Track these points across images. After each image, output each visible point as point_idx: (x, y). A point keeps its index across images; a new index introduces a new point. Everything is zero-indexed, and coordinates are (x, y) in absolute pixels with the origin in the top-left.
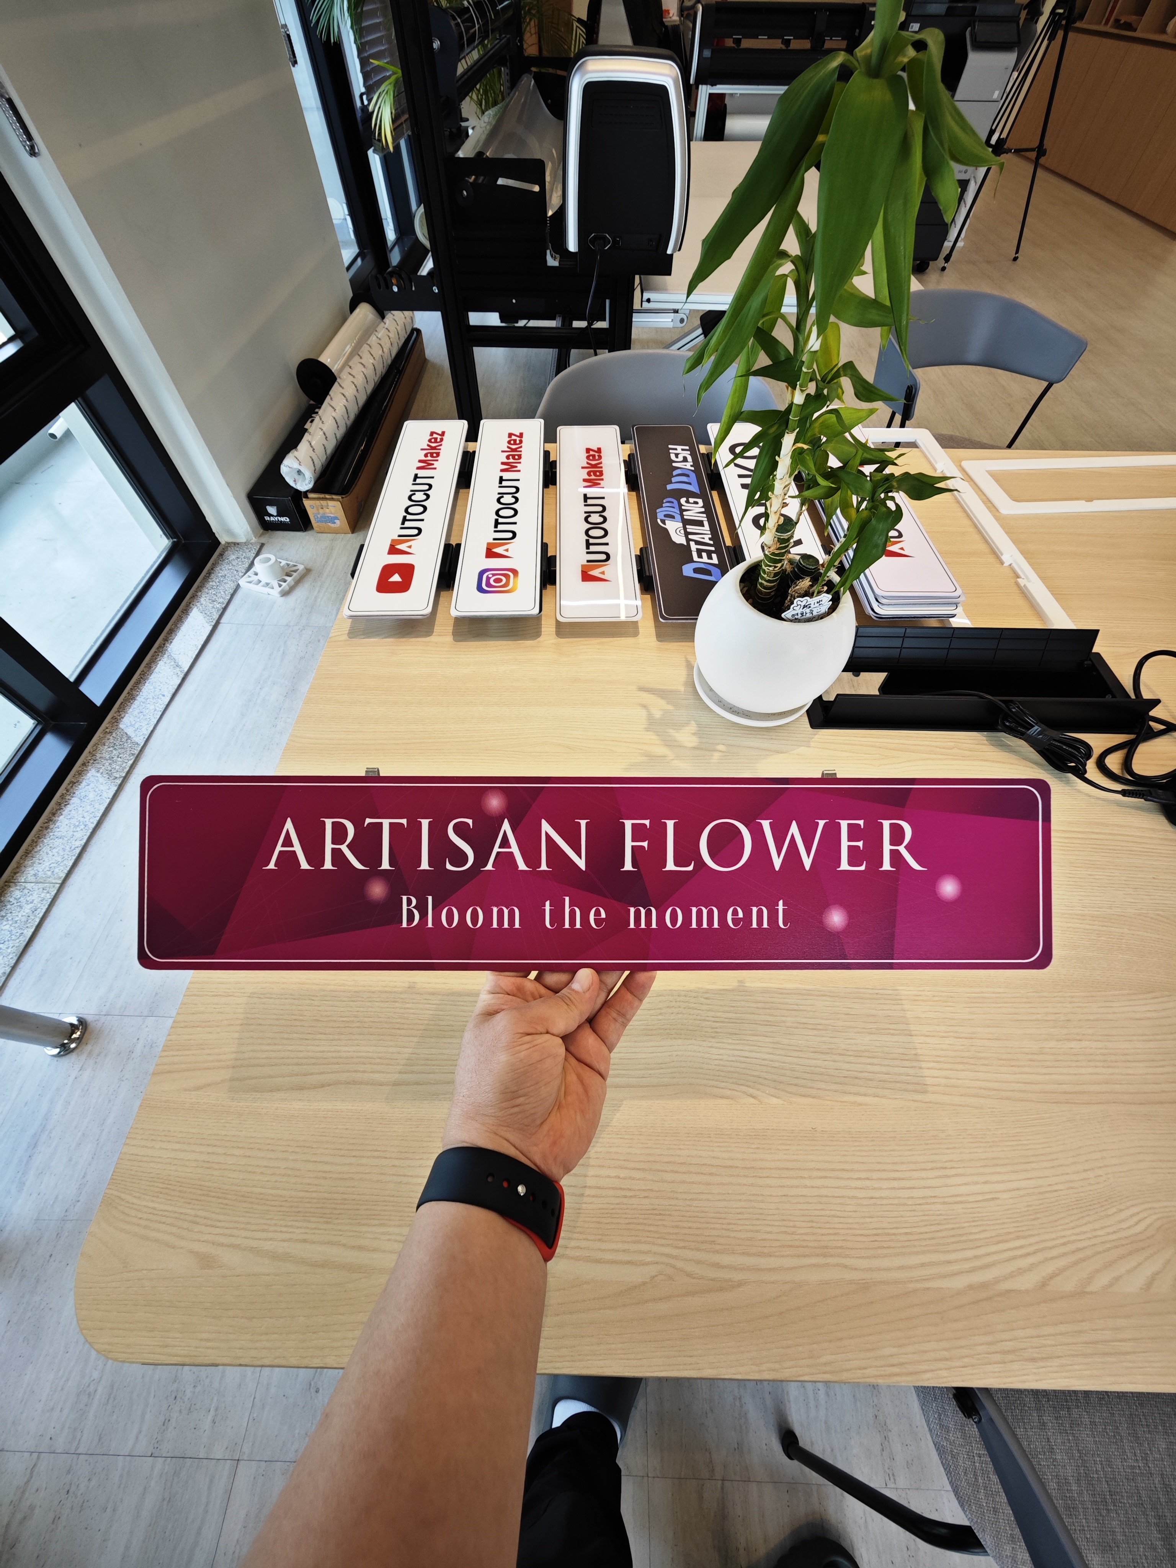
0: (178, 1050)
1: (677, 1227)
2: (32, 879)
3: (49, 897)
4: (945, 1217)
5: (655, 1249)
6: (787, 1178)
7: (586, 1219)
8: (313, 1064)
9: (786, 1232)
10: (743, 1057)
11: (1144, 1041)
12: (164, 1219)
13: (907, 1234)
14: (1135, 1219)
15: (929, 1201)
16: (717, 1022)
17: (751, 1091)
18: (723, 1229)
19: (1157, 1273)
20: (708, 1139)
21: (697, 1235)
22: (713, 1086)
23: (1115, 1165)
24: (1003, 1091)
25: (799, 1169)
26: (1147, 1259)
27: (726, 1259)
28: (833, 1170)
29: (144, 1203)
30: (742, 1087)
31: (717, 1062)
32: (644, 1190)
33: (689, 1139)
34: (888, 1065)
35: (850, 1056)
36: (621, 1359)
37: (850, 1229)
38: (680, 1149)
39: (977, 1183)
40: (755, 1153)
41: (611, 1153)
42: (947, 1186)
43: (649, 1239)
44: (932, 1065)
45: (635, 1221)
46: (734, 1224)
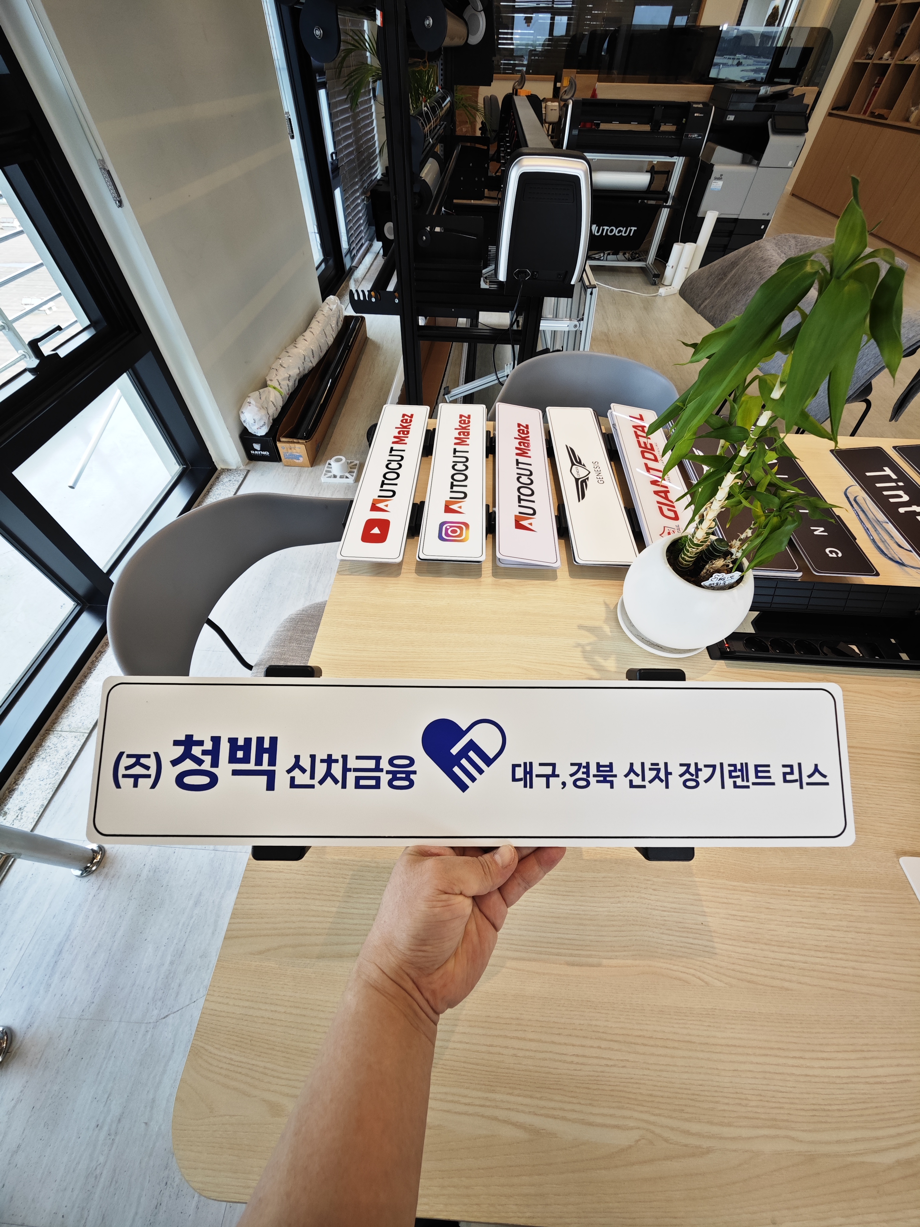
0: (243, 918)
1: (651, 1095)
2: (67, 728)
3: (79, 744)
4: (870, 1096)
5: (636, 1115)
6: (735, 1054)
7: (578, 1085)
9: (740, 1104)
10: (688, 943)
12: (240, 1070)
13: (839, 1110)
15: (853, 1080)
16: (665, 911)
17: (699, 974)
18: (689, 1099)
20: (668, 1016)
21: (669, 1104)
22: (668, 969)
24: (901, 982)
25: (744, 1047)
27: (695, 1127)
28: (772, 1049)
29: (223, 1054)
30: (691, 970)
31: (668, 947)
32: (622, 1060)
33: (653, 1015)
34: (805, 955)
35: (774, 945)
36: (618, 1217)
37: (792, 1103)
38: (647, 1024)
39: (891, 1066)
40: (708, 1030)
41: (591, 1025)
42: (867, 1067)
43: (630, 1106)
44: (840, 956)
45: (617, 1088)
46: (697, 1095)
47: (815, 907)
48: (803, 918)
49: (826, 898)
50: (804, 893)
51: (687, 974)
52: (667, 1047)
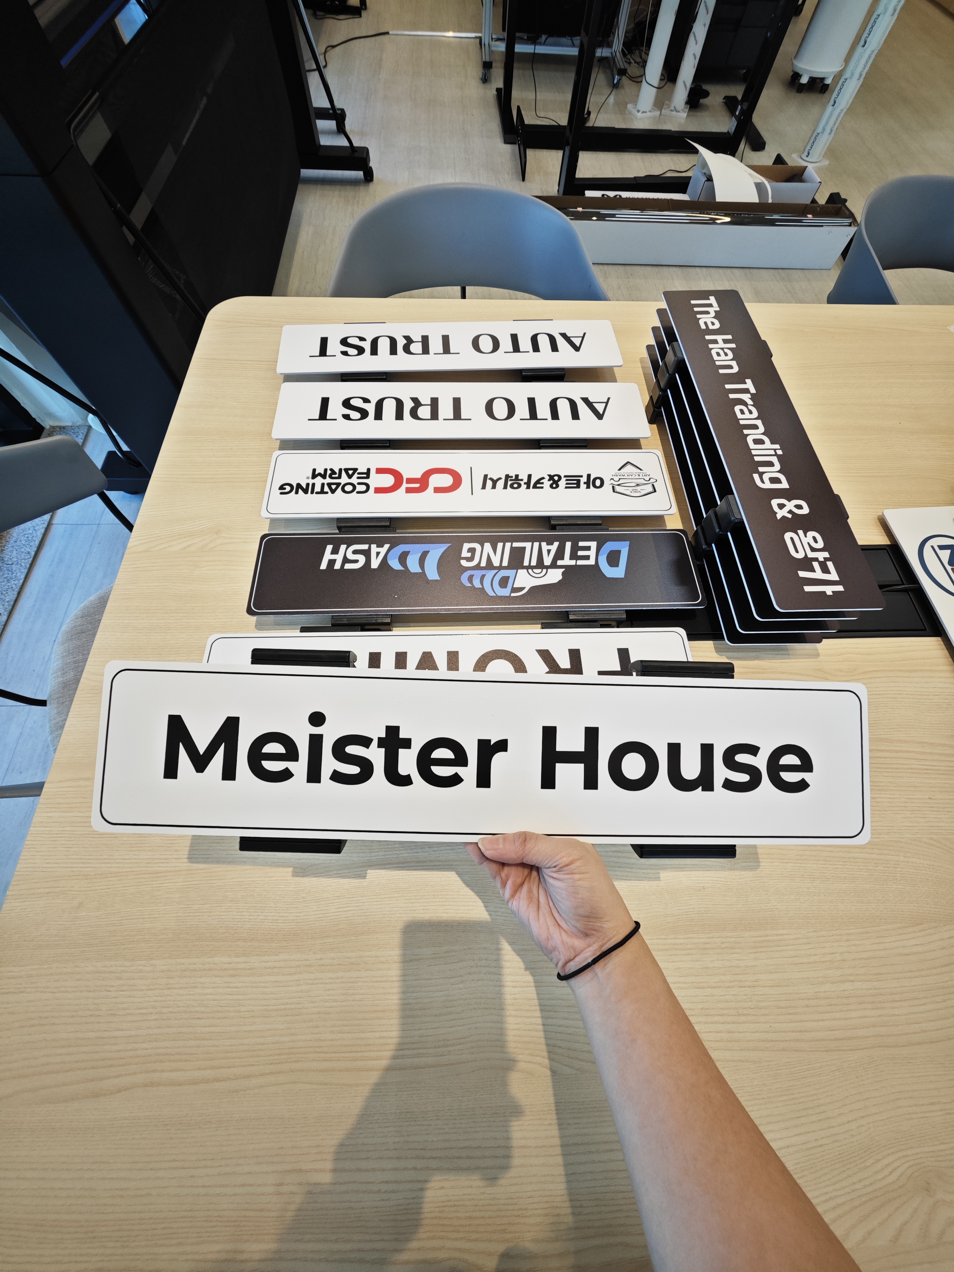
1: (470, 1218)
7: (383, 1218)
8: (110, 1066)
11: (910, 978)
14: (890, 1169)
16: (515, 987)
18: (514, 1215)
19: (906, 1223)
21: (488, 1225)
23: (876, 1113)
24: (780, 1041)
26: (896, 1210)
38: (476, 1132)
40: (547, 1130)
41: (408, 1142)
43: (442, 1234)
44: (716, 1018)
46: (526, 1209)
47: (697, 961)
48: (681, 977)
49: (712, 948)
50: (687, 944)
51: (533, 1063)
52: (496, 1157)
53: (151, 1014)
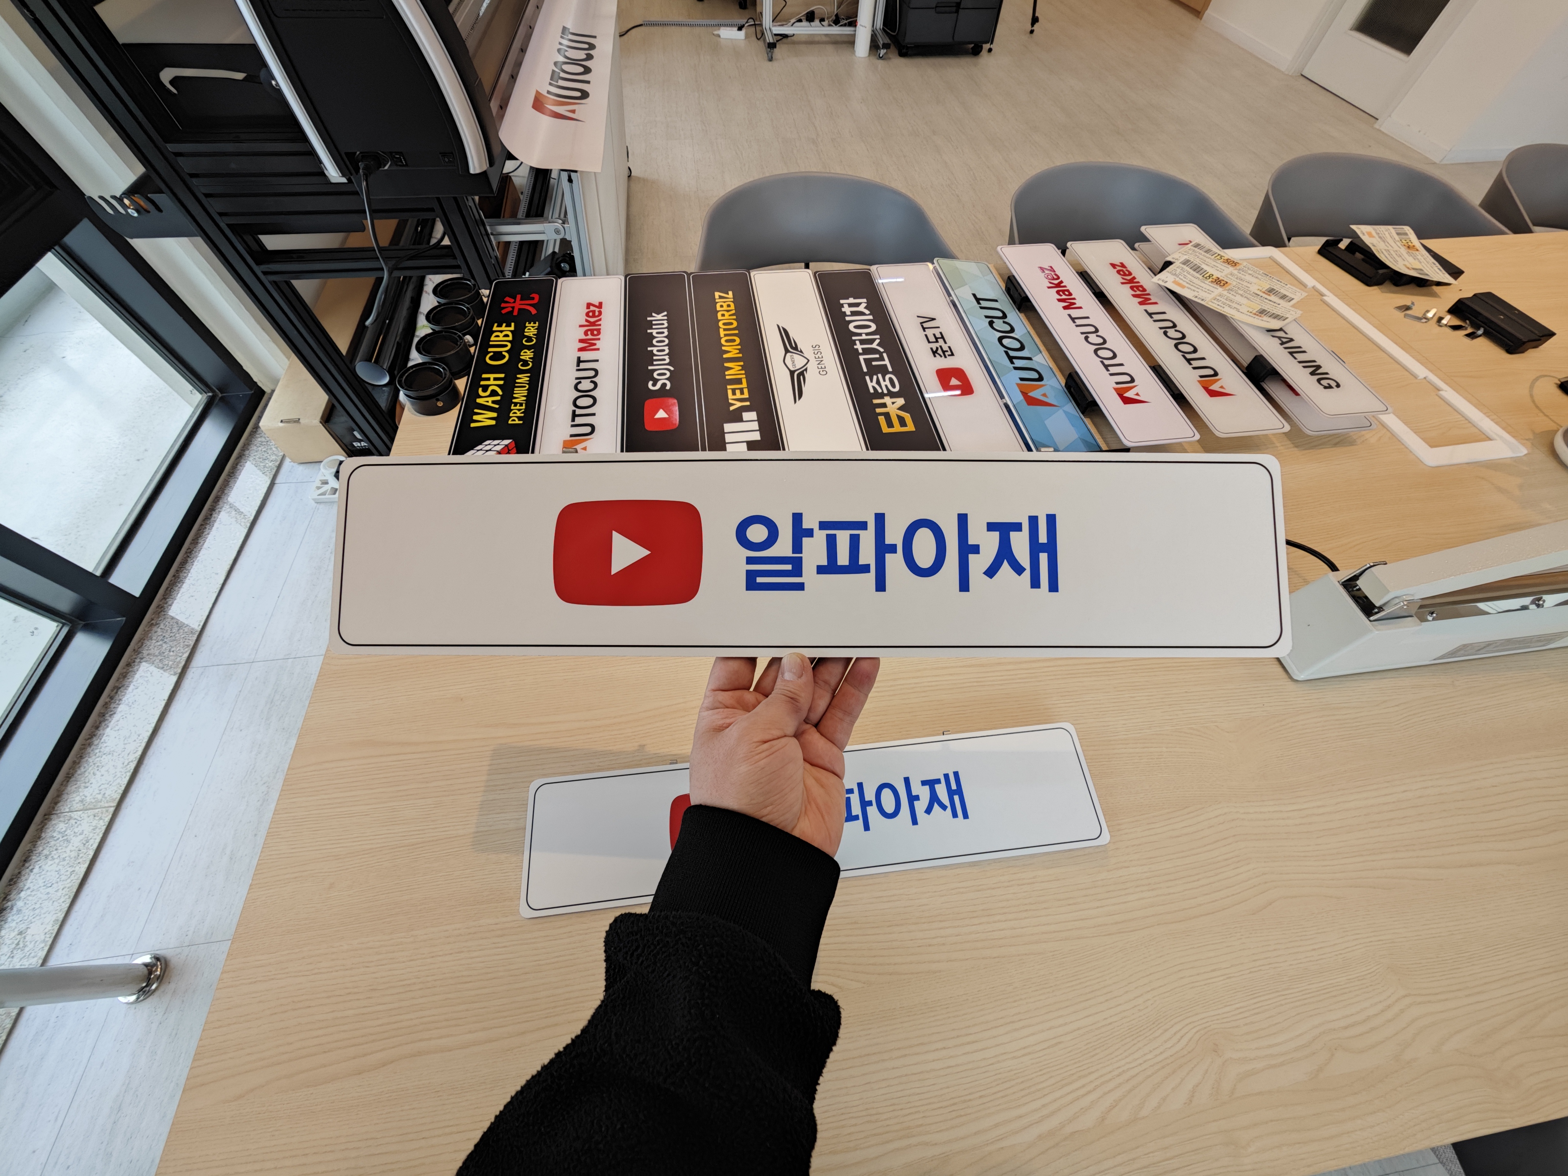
2: (79, 806)
3: (102, 825)
11: (1182, 858)
14: (1178, 1036)
19: (1198, 1085)
23: (1160, 987)
26: (1188, 1074)
53: (414, 984)
